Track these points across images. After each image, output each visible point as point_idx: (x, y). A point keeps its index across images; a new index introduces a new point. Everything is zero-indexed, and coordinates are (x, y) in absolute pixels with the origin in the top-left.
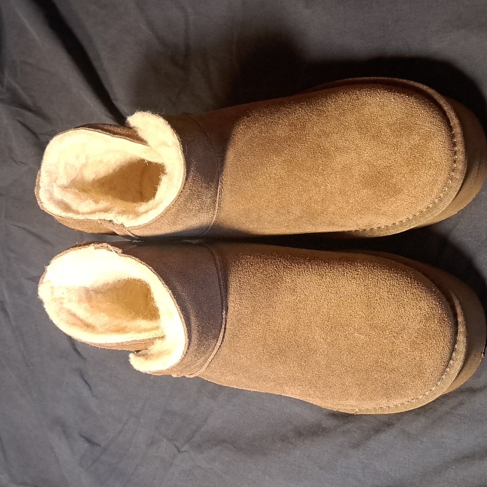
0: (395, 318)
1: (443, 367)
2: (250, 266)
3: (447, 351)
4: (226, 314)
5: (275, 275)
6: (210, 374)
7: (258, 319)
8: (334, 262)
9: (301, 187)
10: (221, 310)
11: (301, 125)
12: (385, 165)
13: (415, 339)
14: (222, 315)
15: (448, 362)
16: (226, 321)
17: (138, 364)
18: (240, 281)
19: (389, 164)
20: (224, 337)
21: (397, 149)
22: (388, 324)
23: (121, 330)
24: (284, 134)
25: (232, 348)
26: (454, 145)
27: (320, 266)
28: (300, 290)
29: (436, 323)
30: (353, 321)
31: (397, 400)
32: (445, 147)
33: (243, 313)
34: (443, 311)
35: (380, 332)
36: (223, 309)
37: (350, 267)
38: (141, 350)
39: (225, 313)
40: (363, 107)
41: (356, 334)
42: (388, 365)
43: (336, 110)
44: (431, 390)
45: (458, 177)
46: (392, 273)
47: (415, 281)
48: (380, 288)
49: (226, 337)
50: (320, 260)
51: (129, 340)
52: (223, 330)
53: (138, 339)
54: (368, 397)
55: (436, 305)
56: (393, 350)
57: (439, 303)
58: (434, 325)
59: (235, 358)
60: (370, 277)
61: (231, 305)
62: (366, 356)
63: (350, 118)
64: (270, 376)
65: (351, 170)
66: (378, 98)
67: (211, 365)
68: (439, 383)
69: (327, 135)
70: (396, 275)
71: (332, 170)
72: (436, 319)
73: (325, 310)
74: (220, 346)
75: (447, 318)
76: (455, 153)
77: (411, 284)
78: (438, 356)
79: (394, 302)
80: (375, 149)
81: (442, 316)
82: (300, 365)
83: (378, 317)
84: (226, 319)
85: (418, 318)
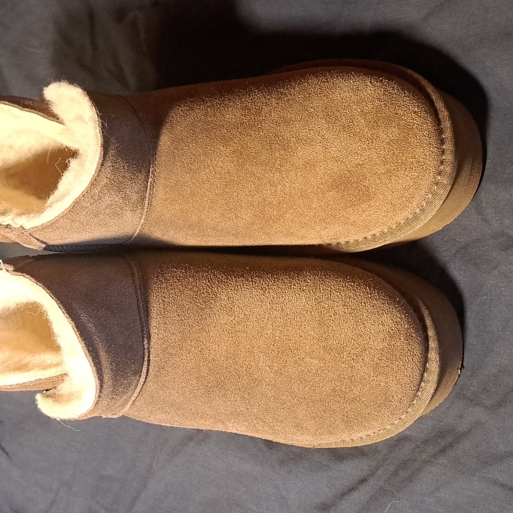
0: (353, 338)
1: (413, 392)
2: (176, 282)
3: (417, 373)
4: (149, 343)
5: (207, 292)
6: (137, 413)
7: (189, 347)
8: (278, 273)
9: (253, 186)
10: (141, 340)
11: (256, 109)
12: (357, 163)
13: (379, 361)
14: (144, 345)
15: (419, 385)
16: (149, 352)
17: (46, 406)
18: (164, 301)
19: (361, 162)
20: (148, 371)
21: (372, 143)
22: (345, 345)
23: (22, 367)
24: (235, 119)
25: (159, 383)
26: (442, 142)
27: (261, 278)
28: (238, 309)
29: (403, 340)
30: (303, 343)
31: (361, 433)
32: (431, 144)
33: (170, 341)
34: (410, 325)
35: (336, 355)
36: (143, 337)
37: (298, 277)
38: (49, 389)
39: (146, 341)
40: (333, 91)
41: (308, 359)
42: (347, 393)
43: (299, 93)
44: (400, 419)
45: (445, 182)
46: (348, 282)
47: (374, 291)
48: (334, 301)
49: (150, 370)
50: (262, 271)
51: (33, 379)
52: (146, 363)
53: (43, 378)
54: (326, 431)
55: (401, 318)
56: (353, 376)
57: (405, 315)
58: (400, 343)
59: (164, 394)
60: (321, 288)
61: (153, 331)
62: (321, 384)
63: (317, 103)
64: (208, 412)
65: (315, 167)
66: (351, 81)
67: (136, 403)
68: (410, 410)
69: (287, 122)
70: (352, 284)
71: (292, 165)
72: (402, 335)
73: (269, 332)
74: (145, 382)
75: (414, 333)
76: (443, 152)
77: (371, 294)
78: (406, 380)
79: (351, 318)
80: (346, 142)
81: (409, 331)
82: (243, 398)
83: (333, 336)
84: (148, 349)
85: (381, 335)
